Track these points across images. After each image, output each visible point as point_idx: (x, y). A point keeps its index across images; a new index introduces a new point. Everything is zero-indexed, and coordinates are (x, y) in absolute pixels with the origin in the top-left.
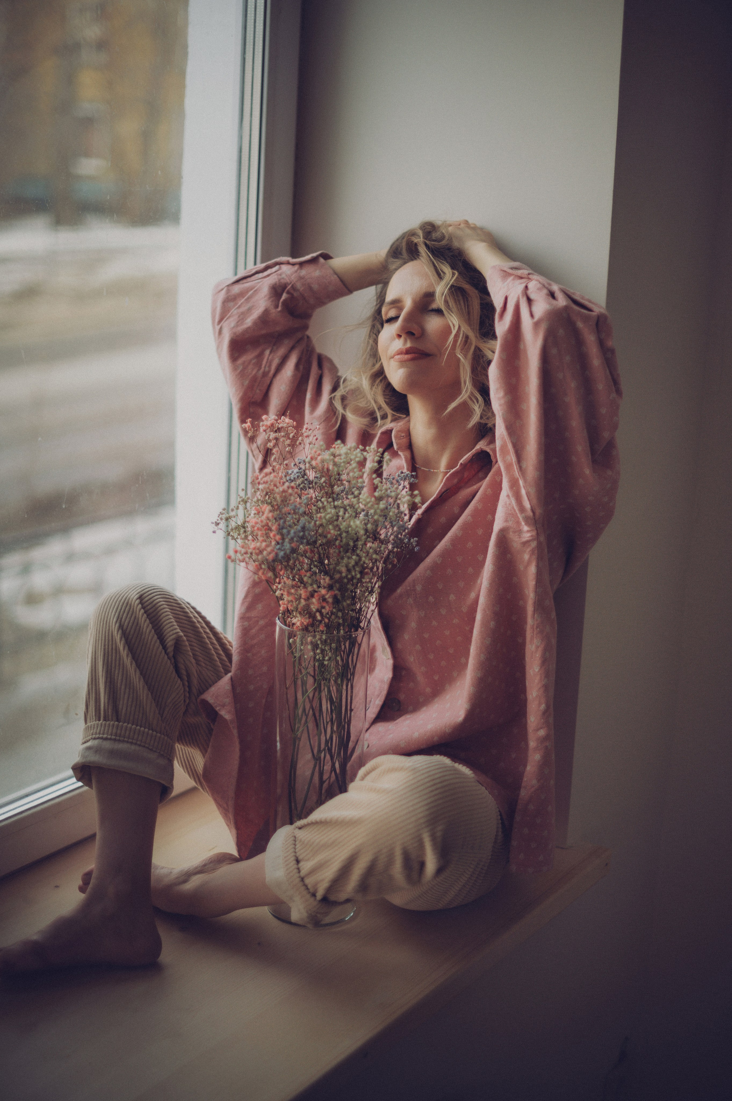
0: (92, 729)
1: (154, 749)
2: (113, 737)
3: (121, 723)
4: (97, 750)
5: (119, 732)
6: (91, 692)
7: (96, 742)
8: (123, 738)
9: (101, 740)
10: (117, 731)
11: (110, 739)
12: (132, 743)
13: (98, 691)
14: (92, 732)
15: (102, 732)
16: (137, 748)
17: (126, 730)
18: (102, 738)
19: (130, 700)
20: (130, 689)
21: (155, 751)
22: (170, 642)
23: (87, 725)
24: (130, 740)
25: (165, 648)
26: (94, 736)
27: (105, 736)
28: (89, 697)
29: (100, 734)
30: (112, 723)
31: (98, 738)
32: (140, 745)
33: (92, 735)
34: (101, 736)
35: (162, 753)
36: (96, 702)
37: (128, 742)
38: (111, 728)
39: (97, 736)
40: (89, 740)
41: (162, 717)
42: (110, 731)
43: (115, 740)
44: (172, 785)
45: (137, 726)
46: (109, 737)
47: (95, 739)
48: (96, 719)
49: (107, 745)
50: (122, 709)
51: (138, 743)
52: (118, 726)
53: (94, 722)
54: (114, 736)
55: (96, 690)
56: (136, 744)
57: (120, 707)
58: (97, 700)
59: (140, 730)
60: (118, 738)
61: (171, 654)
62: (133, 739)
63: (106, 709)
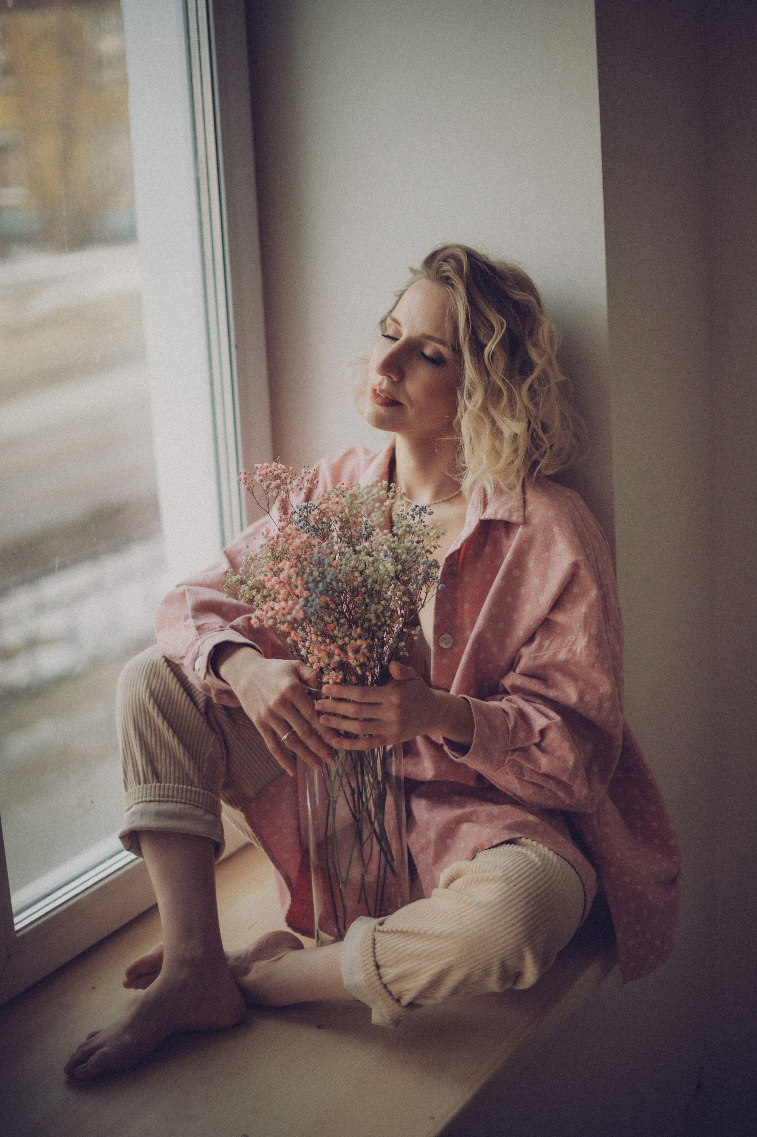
0: (134, 794)
1: (200, 806)
2: (157, 799)
3: (163, 784)
4: (143, 814)
5: (162, 792)
6: (126, 758)
7: (140, 806)
8: (167, 799)
9: (145, 804)
10: (160, 792)
11: (154, 801)
12: (176, 802)
13: (133, 756)
14: (134, 797)
15: (144, 796)
16: (182, 806)
17: (169, 789)
18: (146, 801)
19: (168, 760)
20: (165, 748)
21: (201, 808)
22: (201, 699)
23: (129, 791)
24: (174, 800)
25: (195, 704)
26: (137, 801)
27: (148, 799)
28: (126, 764)
29: (142, 797)
30: (153, 785)
31: (142, 802)
32: (185, 803)
33: (135, 799)
34: (144, 799)
35: (208, 809)
36: (133, 766)
37: (172, 802)
38: (153, 790)
39: (140, 800)
40: (133, 806)
41: (202, 773)
42: (152, 793)
43: (159, 801)
44: (224, 840)
45: (179, 784)
46: (153, 799)
47: (138, 803)
48: (136, 784)
49: (153, 807)
50: (162, 769)
51: (183, 801)
52: (160, 787)
53: (135, 788)
54: (158, 797)
55: (131, 754)
56: (181, 802)
57: (159, 767)
58: (134, 764)
59: (182, 788)
60: (162, 799)
61: (203, 711)
62: (177, 798)
63: (145, 771)
